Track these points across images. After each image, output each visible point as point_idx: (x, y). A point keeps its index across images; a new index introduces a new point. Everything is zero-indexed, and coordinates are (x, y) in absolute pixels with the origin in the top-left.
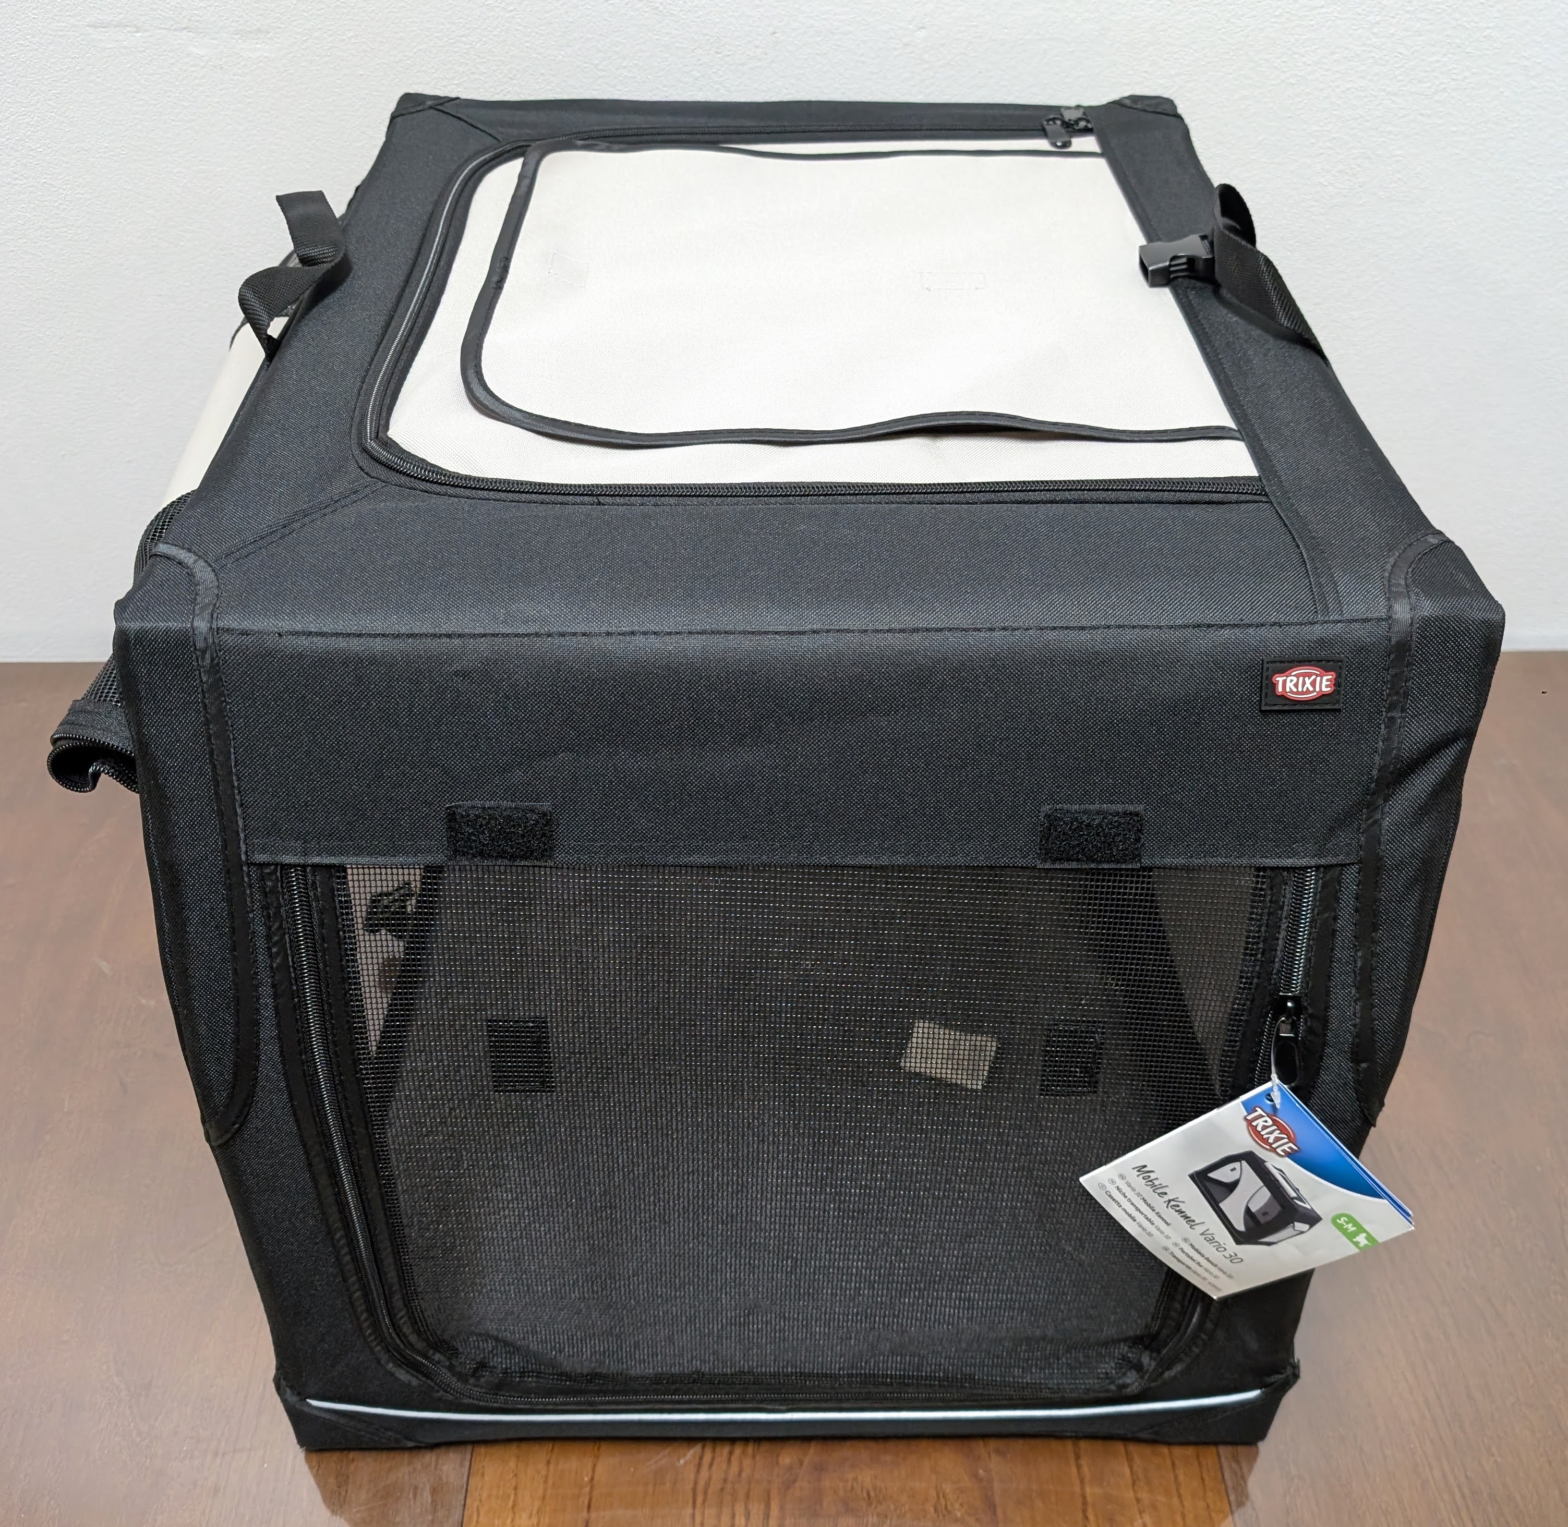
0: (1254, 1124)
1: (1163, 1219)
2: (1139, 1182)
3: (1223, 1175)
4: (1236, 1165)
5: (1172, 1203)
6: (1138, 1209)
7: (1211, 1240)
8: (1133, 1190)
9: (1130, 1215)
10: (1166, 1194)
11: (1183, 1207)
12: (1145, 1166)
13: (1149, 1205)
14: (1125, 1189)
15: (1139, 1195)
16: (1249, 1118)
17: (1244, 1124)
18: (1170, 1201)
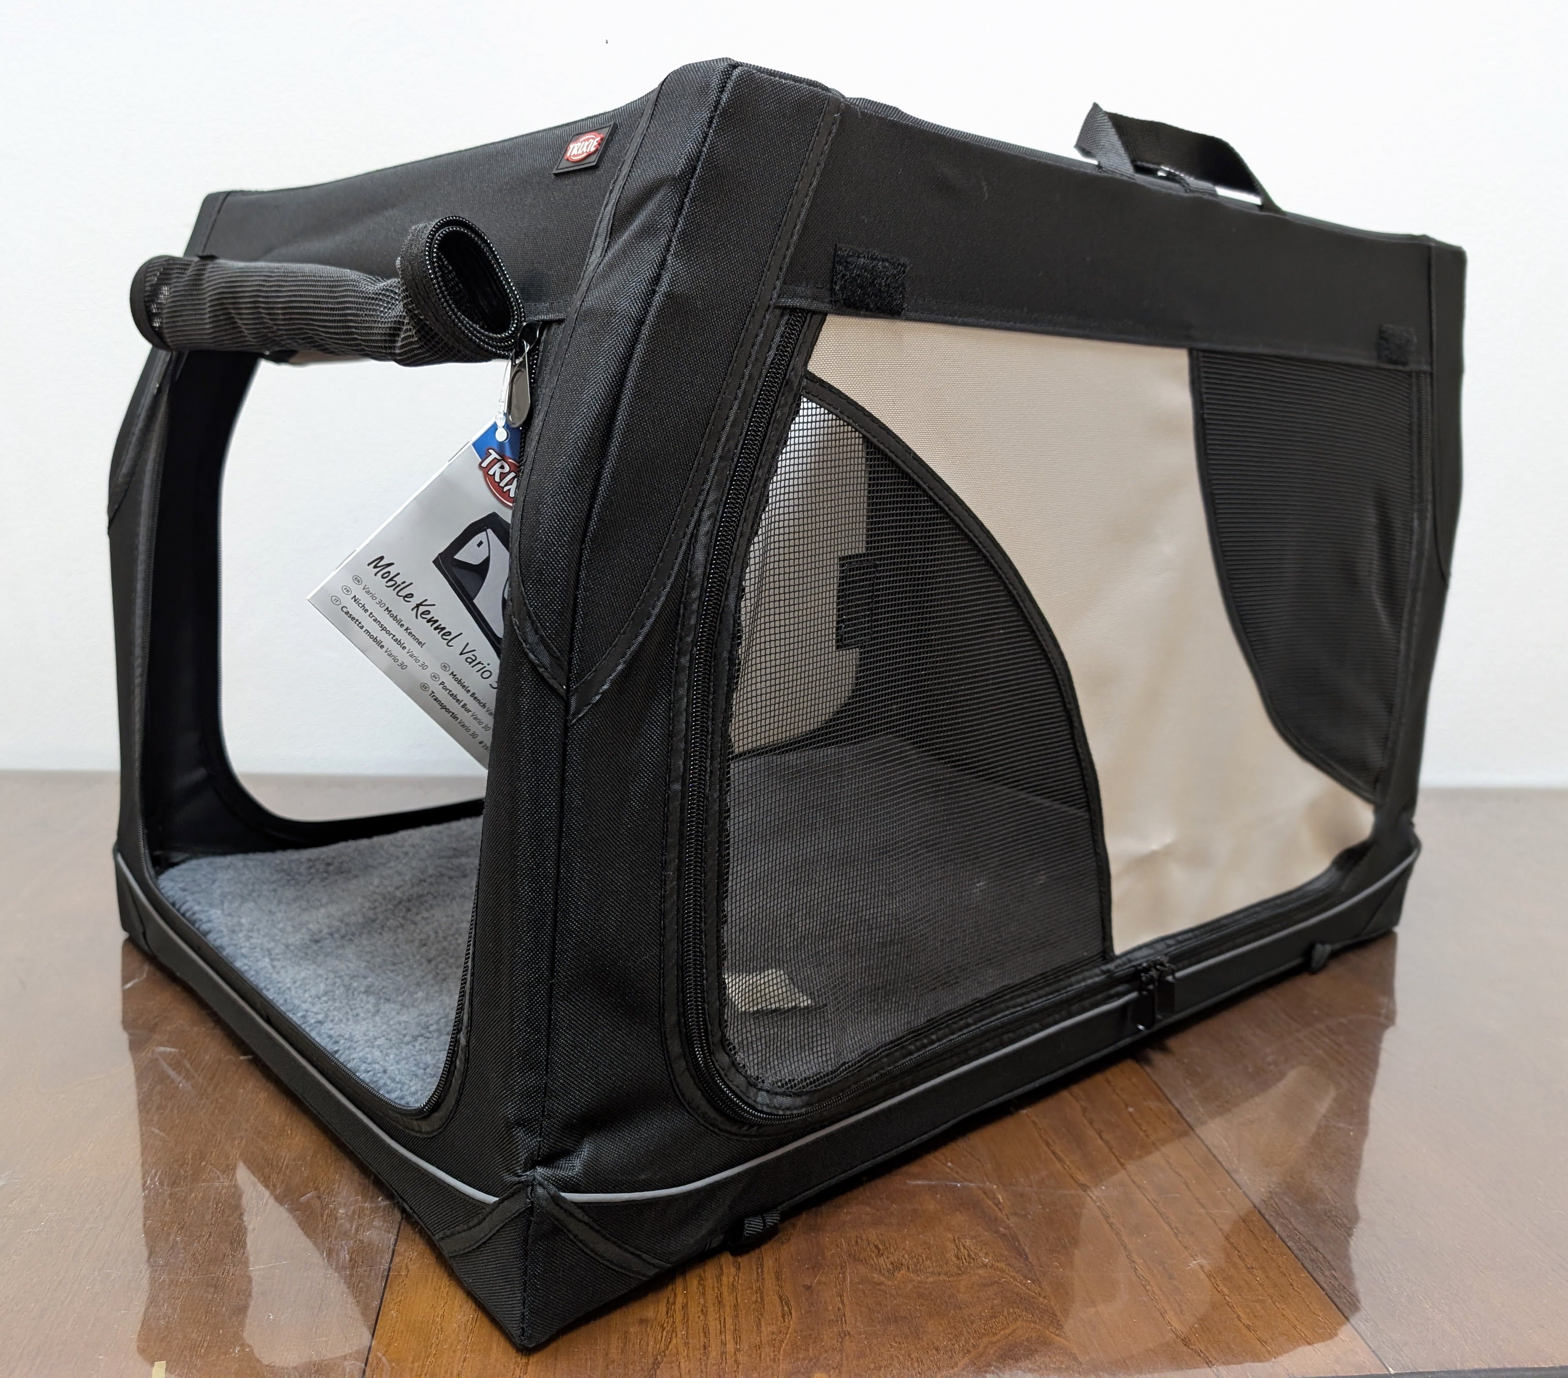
0: (491, 472)
1: (415, 639)
2: (378, 583)
3: (470, 554)
4: (481, 536)
5: (422, 609)
6: (383, 628)
7: (472, 661)
8: (373, 597)
9: (375, 640)
10: (412, 595)
11: (434, 614)
12: (382, 558)
13: (395, 618)
14: (364, 599)
15: (380, 603)
16: (484, 465)
17: (480, 474)
18: (418, 606)
